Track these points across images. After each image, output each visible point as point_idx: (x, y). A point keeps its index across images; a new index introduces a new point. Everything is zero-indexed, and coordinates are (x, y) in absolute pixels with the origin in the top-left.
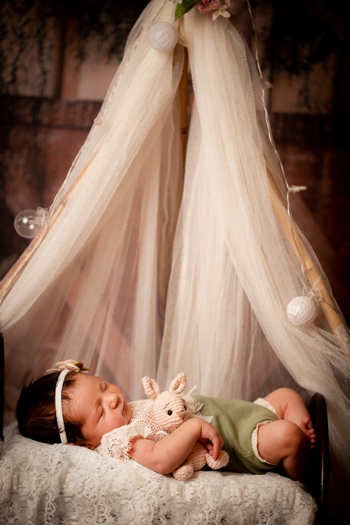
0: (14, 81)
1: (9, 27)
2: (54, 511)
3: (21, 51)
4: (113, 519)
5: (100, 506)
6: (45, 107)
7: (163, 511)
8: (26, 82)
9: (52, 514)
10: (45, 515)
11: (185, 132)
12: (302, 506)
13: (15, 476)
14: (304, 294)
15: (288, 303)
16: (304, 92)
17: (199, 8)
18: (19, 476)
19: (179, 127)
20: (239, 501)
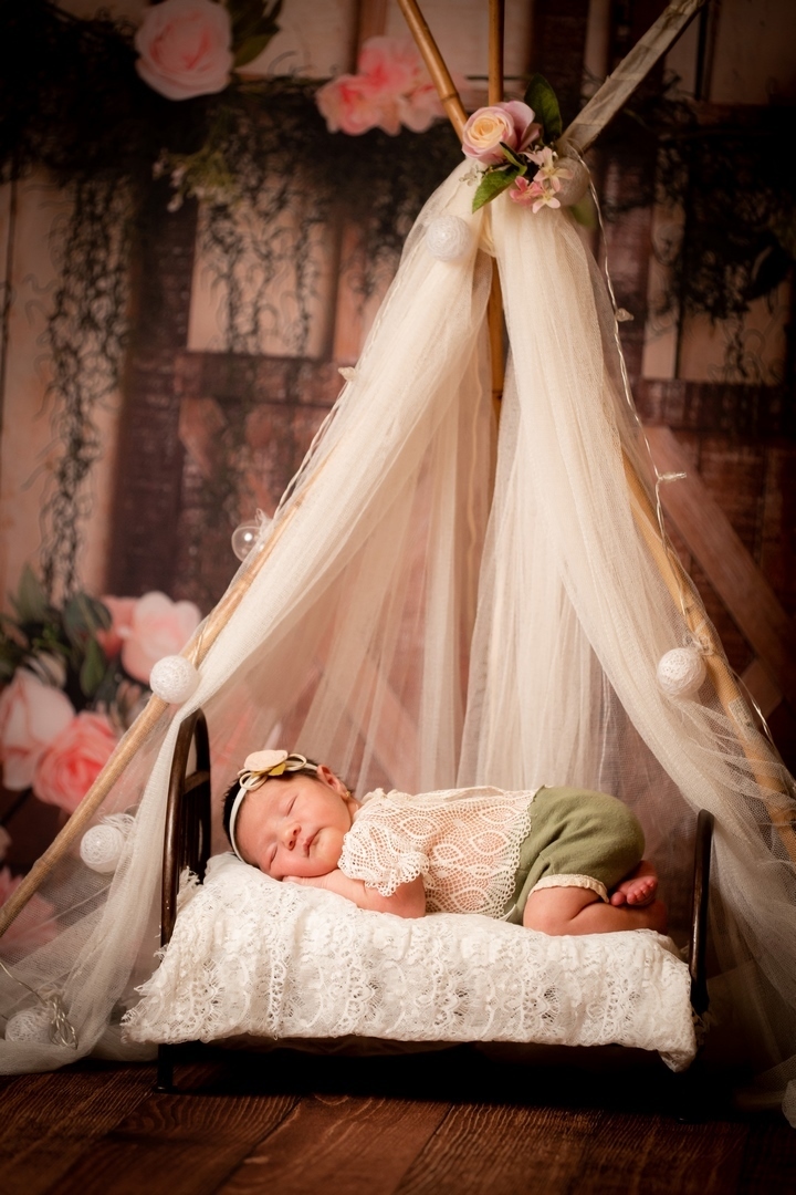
0: (255, 331)
1: (247, 243)
2: (283, 976)
3: (267, 280)
4: (374, 991)
5: (354, 969)
6: (306, 373)
7: (453, 983)
8: (276, 332)
9: (281, 980)
10: (271, 984)
11: (498, 395)
12: (674, 976)
13: (219, 924)
14: (684, 642)
15: (659, 660)
16: (736, 348)
17: (512, 194)
18: (224, 923)
19: (490, 386)
20: (575, 964)
